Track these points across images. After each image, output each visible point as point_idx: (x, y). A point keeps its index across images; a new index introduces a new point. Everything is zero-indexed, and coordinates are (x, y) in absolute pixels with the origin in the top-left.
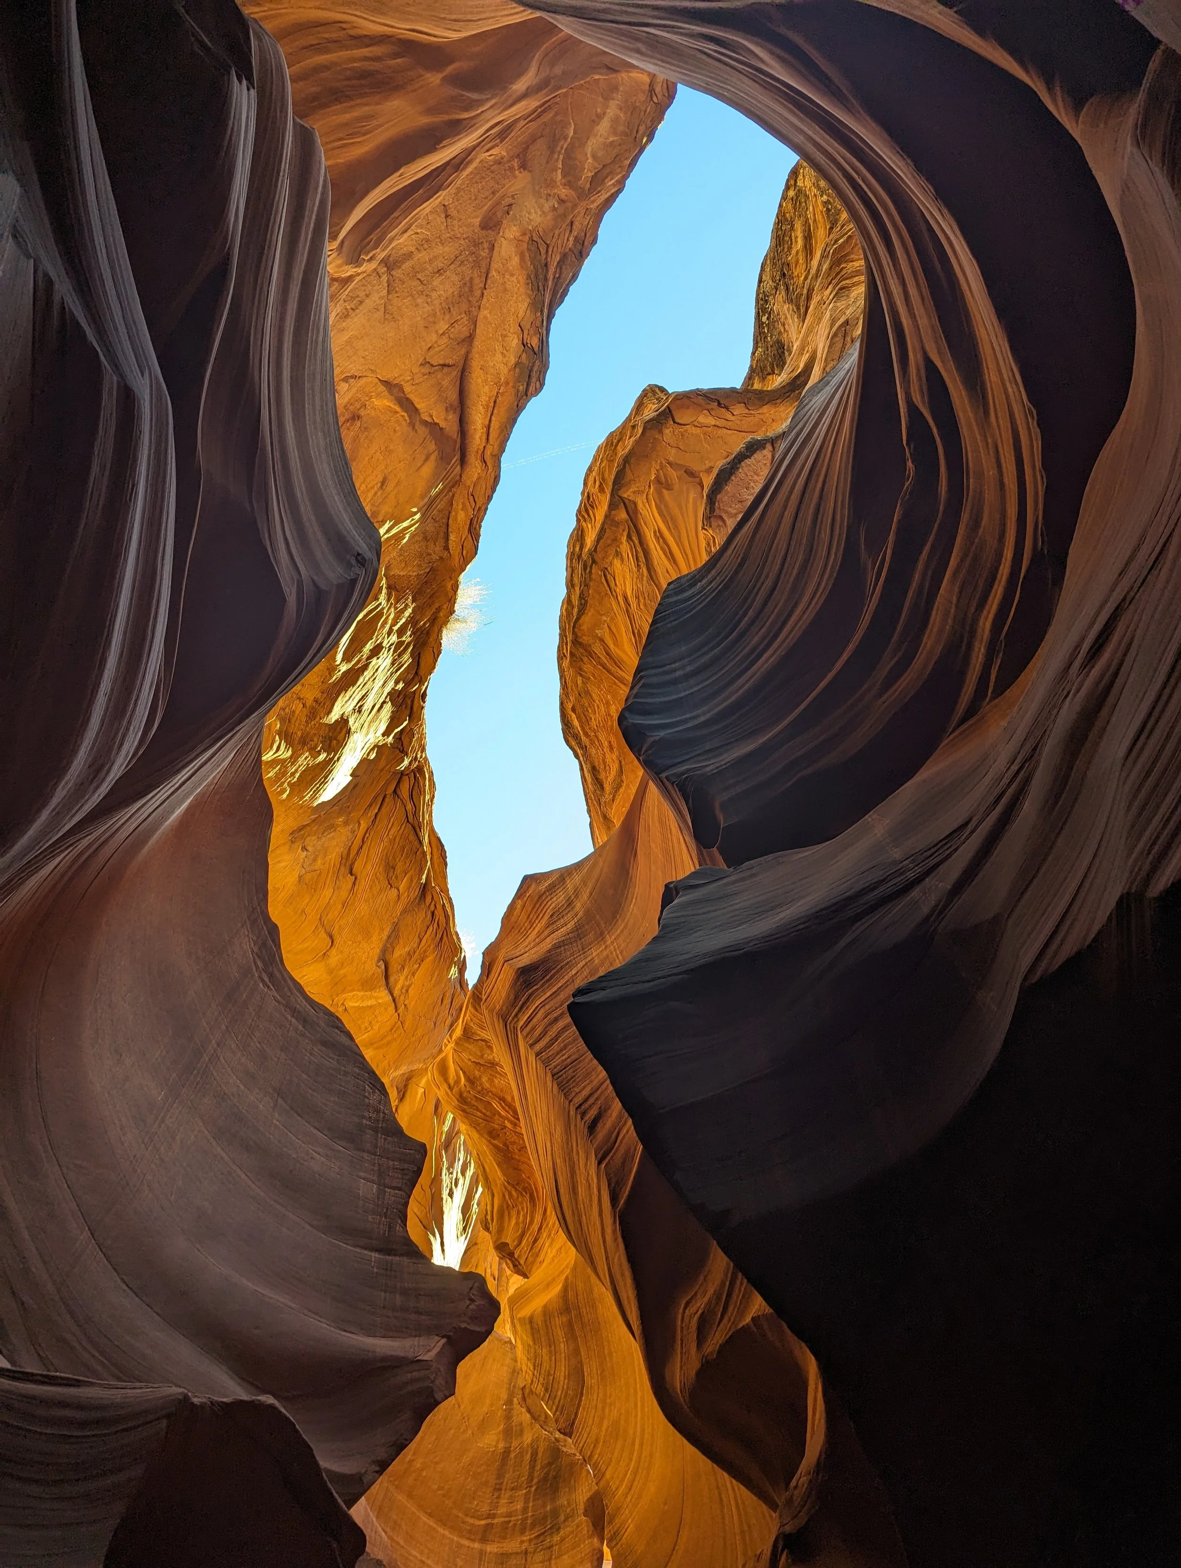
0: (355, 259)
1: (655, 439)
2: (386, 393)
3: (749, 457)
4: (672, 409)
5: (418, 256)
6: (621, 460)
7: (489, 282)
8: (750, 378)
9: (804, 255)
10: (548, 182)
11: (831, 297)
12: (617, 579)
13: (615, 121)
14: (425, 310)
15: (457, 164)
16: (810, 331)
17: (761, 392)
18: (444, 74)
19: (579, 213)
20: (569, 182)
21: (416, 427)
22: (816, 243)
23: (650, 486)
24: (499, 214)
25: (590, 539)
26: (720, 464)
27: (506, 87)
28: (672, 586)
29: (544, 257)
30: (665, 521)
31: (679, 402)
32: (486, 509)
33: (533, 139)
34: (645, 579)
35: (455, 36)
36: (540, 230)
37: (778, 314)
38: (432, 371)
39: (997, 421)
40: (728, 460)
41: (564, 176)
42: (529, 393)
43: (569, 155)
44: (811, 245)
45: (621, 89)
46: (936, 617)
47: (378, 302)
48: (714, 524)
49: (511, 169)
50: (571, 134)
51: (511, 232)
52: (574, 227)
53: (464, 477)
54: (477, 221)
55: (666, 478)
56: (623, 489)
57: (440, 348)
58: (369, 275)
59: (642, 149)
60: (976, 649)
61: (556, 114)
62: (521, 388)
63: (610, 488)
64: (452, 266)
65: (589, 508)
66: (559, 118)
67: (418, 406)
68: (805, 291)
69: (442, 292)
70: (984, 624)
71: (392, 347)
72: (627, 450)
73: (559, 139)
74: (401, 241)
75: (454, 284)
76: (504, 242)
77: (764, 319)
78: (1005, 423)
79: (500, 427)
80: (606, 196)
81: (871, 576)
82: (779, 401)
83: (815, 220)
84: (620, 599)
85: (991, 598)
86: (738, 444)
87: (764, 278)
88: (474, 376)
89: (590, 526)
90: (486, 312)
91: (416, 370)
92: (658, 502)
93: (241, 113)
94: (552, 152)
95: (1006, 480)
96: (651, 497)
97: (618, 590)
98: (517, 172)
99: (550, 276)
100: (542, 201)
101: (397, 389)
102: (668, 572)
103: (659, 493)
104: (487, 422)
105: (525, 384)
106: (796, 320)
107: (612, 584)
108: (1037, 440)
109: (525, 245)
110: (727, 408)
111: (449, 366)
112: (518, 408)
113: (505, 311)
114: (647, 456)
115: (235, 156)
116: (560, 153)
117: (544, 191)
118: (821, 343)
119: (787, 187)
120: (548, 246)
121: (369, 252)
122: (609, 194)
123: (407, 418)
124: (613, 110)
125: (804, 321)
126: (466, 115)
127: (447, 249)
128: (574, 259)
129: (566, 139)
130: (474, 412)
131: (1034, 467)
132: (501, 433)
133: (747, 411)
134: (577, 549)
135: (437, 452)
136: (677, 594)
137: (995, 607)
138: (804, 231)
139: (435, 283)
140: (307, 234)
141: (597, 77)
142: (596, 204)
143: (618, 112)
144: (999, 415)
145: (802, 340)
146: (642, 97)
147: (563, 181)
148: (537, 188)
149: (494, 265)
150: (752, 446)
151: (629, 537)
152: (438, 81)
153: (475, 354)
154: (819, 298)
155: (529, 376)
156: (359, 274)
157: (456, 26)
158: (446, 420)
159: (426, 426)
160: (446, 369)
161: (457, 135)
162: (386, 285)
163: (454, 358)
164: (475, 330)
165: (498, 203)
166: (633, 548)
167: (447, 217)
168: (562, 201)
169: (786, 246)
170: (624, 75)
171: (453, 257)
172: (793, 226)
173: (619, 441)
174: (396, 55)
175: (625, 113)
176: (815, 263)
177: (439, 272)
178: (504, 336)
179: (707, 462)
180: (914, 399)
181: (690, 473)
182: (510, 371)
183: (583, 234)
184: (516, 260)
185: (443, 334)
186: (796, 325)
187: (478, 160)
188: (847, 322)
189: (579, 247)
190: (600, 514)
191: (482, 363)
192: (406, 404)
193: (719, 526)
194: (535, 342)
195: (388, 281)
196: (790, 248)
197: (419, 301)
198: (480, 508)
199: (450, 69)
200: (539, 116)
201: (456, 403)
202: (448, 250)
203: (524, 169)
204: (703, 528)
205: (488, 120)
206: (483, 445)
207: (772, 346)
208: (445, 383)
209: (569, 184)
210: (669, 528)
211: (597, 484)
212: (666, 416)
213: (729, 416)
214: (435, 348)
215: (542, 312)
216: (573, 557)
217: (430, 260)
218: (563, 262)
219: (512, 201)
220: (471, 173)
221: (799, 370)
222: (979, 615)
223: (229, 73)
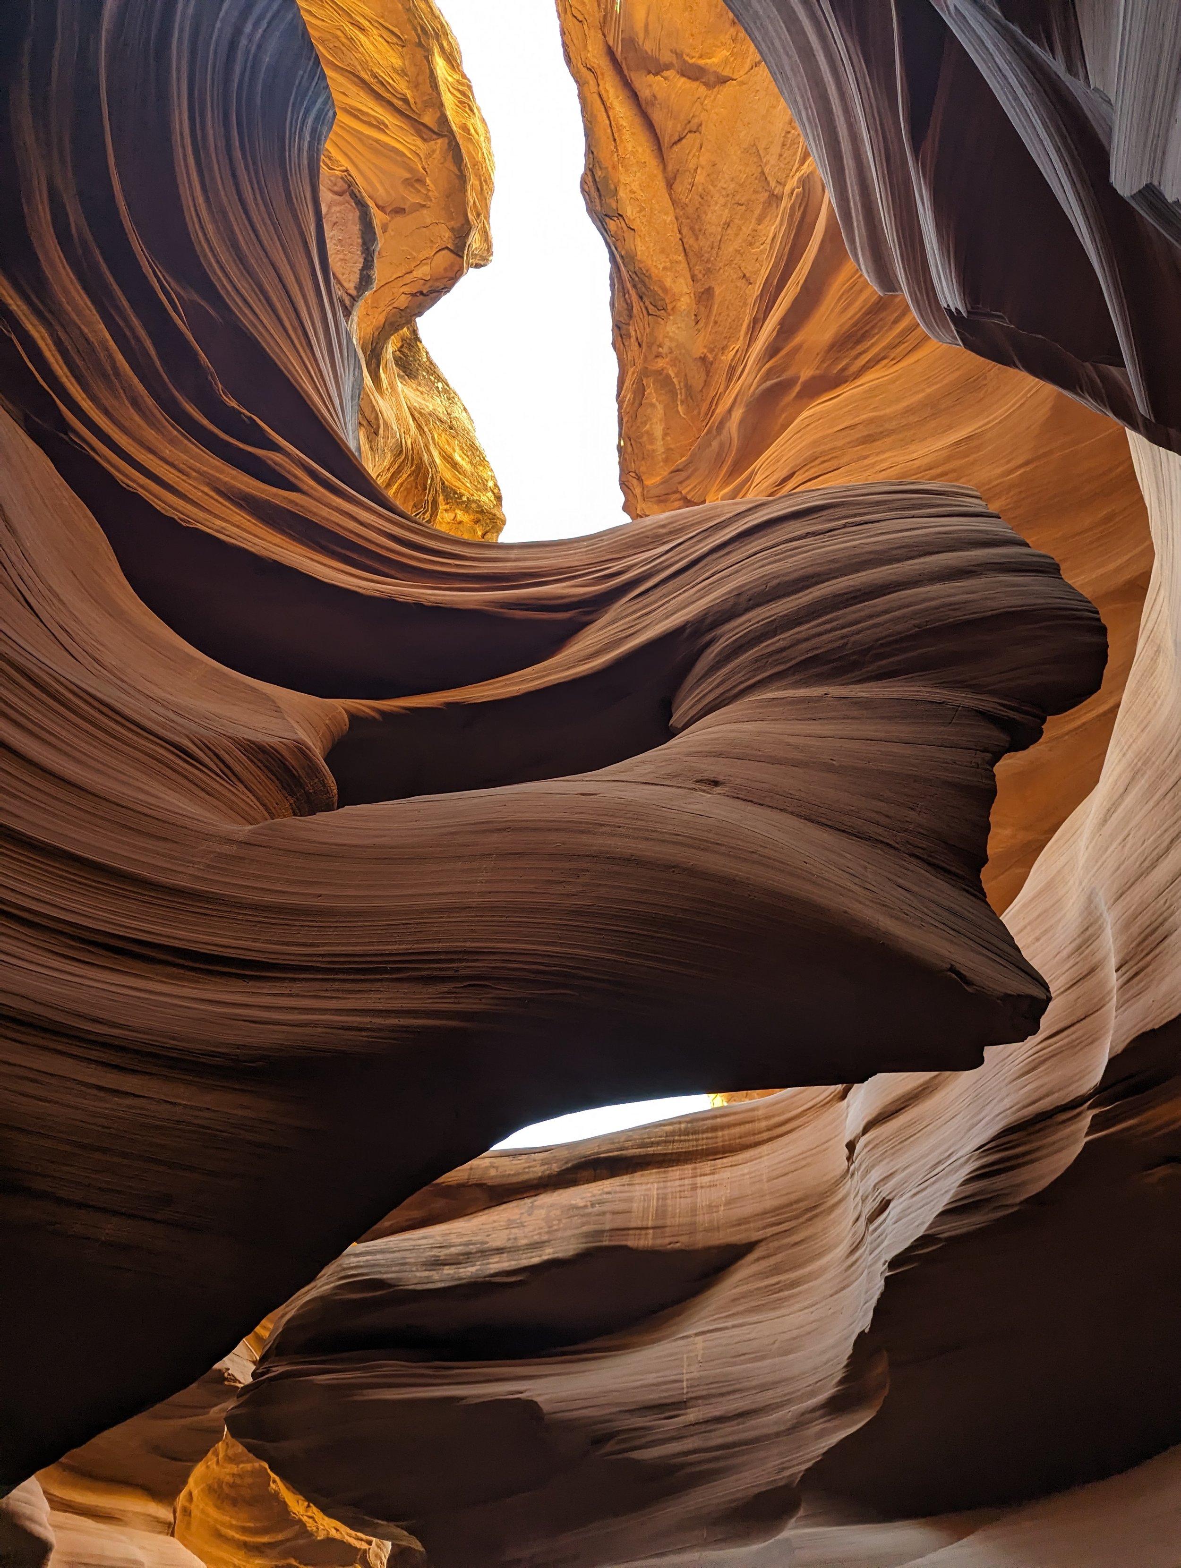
0: (806, 182)
1: (453, 219)
2: (719, 70)
3: (362, 270)
4: (458, 258)
5: (753, 224)
6: (467, 174)
7: (681, 248)
8: (415, 332)
9: (448, 453)
10: (677, 362)
11: (403, 441)
12: (385, 44)
13: (652, 440)
14: (723, 181)
15: (757, 323)
16: (399, 405)
17: (397, 330)
18: (800, 382)
19: (639, 357)
20: (661, 374)
21: (674, 56)
22: (445, 466)
23: (424, 169)
24: (702, 309)
25: (440, 65)
26: (381, 242)
27: (747, 406)
28: (331, 113)
29: (647, 303)
30: (385, 145)
31: (457, 268)
32: (559, 17)
33: (706, 384)
34: (359, 68)
35: (805, 414)
36: (662, 322)
37: (432, 397)
38: (688, 126)
39: (203, 492)
40: (376, 254)
41: (668, 376)
42: (589, 173)
43: (673, 393)
44: (448, 462)
45: (661, 464)
46: (82, 300)
47: (768, 157)
48: (341, 183)
49: (711, 351)
50: (680, 409)
51: (685, 303)
52: (636, 344)
53: (600, 35)
54: (717, 291)
55: (416, 189)
56: (446, 146)
57: (692, 154)
58: (787, 176)
59: (620, 435)
60: (20, 303)
61: (699, 413)
62: (599, 173)
63: (458, 136)
64: (719, 237)
65: (464, 99)
66: (696, 412)
67: (683, 79)
68: (426, 429)
69: (717, 208)
70: (38, 332)
71: (736, 123)
72: (469, 188)
73: (686, 398)
74: (773, 228)
75: (709, 223)
76: (686, 290)
77: (440, 385)
78: (195, 495)
79: (596, 117)
80: (626, 385)
81: (172, 285)
82: (376, 334)
83: (459, 480)
84: (366, 24)
85: (59, 358)
86: (379, 274)
87: (464, 414)
88: (648, 151)
89: (450, 79)
90: (669, 219)
91: (703, 116)
92: (405, 159)
93: (948, 286)
94: (686, 385)
95: (151, 456)
96: (416, 160)
97: (375, 31)
98: (705, 351)
99: (632, 292)
100: (674, 344)
101: (711, 83)
102: (344, 94)
103: (411, 170)
104: (610, 114)
105: (598, 180)
106: (415, 404)
107: (386, 34)
108: (163, 508)
109: (667, 301)
110: (413, 295)
111: (675, 143)
112: (590, 151)
113: (653, 233)
114: (447, 197)
115: (940, 249)
116: (681, 389)
117: (676, 353)
118: (383, 405)
119: (496, 485)
120: (649, 314)
121: (797, 196)
122: (624, 388)
123: (687, 58)
124: (659, 446)
125: (409, 408)
126: (768, 366)
127: (731, 249)
128: (621, 319)
129: (682, 402)
130: (629, 114)
131: (142, 487)
132: (592, 114)
133: (395, 305)
134: (445, 44)
135: (640, 43)
136: (320, 111)
137: (47, 354)
138: (461, 467)
139: (727, 211)
140: (855, 204)
141: (684, 459)
142: (630, 373)
143: (654, 448)
144: (206, 497)
145: (398, 394)
146: (643, 469)
147: (665, 371)
148: (683, 351)
149: (684, 265)
150: (367, 282)
151: (405, 101)
152: (802, 374)
153: (657, 172)
154: (412, 433)
155: (598, 190)
156: (797, 170)
157: (806, 422)
158: (650, 86)
159: (665, 65)
160: (676, 138)
161: (767, 347)
162: (769, 178)
163: (673, 155)
164: (670, 195)
165: (708, 317)
166: (394, 92)
167: (744, 276)
168: (659, 355)
169: (466, 448)
170: (666, 473)
171: (722, 246)
172: (472, 464)
173: (482, 189)
174: (844, 369)
175: (648, 451)
176: (436, 454)
177: (728, 225)
178: (642, 209)
179: (392, 233)
180: (278, 454)
181: (399, 211)
182: (619, 181)
183: (626, 344)
184: (668, 283)
185: (696, 170)
186: (412, 401)
187: (741, 338)
188: (376, 433)
189: (623, 332)
190: (449, 101)
191: (647, 169)
192: (695, 73)
193: (335, 185)
194: (612, 225)
195: (768, 183)
196: (462, 449)
197: (732, 186)
198: (566, 12)
199: (797, 388)
200: (711, 403)
201: (649, 111)
202: (729, 249)
203: (701, 357)
204: (347, 171)
205: (748, 374)
206: (601, 87)
207: (418, 370)
208: (670, 124)
209: (660, 372)
210: (377, 141)
211: (472, 131)
212: (458, 248)
213: (406, 289)
214: (697, 151)
215: (622, 257)
216: (441, 32)
217: (741, 229)
218: (628, 310)
219: (697, 327)
220: (742, 325)
221: (381, 370)
222: (51, 335)
223: (968, 312)
